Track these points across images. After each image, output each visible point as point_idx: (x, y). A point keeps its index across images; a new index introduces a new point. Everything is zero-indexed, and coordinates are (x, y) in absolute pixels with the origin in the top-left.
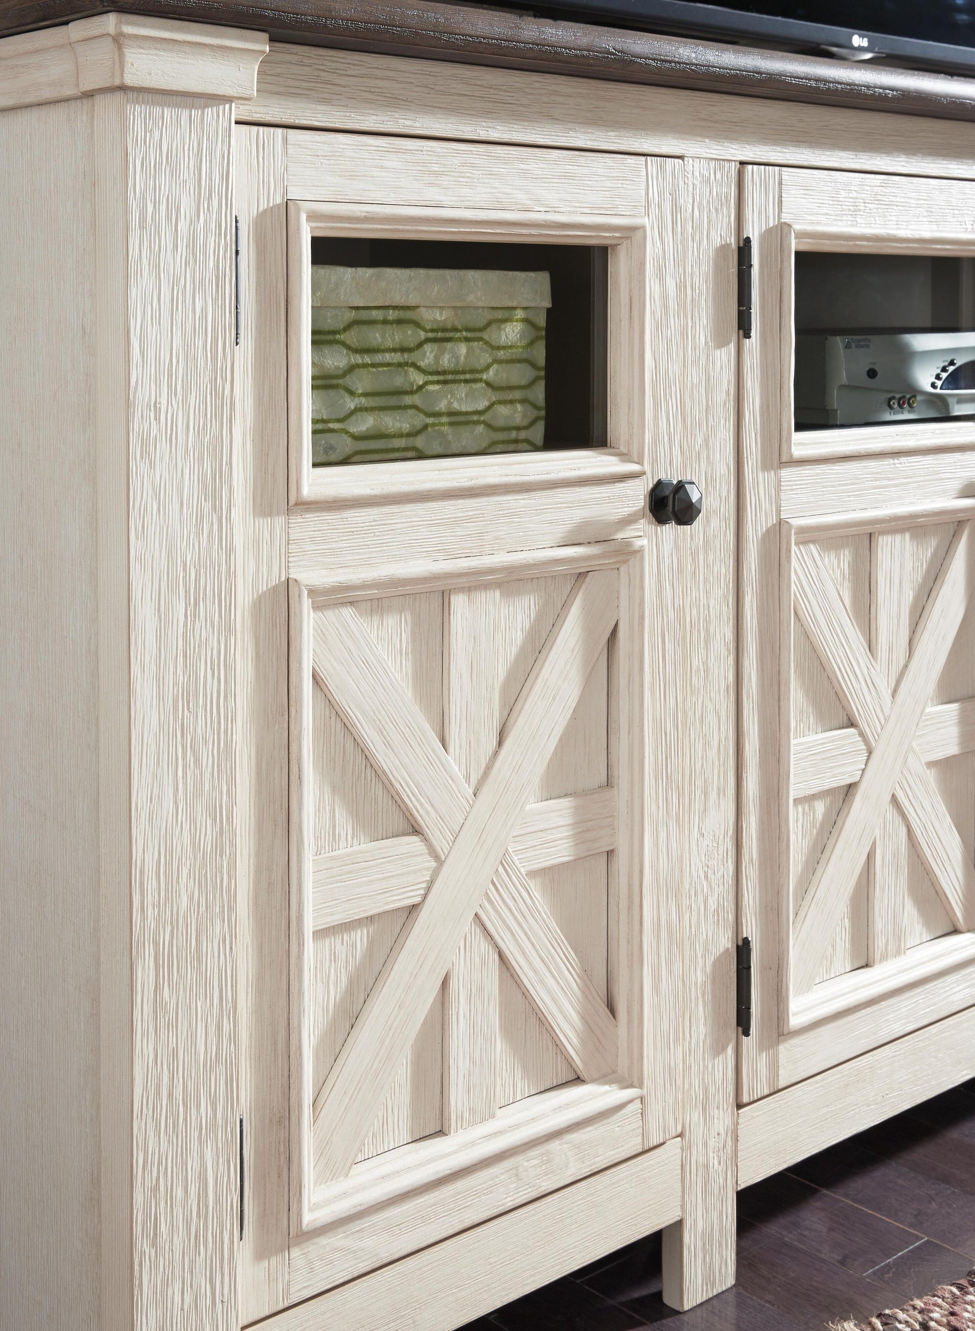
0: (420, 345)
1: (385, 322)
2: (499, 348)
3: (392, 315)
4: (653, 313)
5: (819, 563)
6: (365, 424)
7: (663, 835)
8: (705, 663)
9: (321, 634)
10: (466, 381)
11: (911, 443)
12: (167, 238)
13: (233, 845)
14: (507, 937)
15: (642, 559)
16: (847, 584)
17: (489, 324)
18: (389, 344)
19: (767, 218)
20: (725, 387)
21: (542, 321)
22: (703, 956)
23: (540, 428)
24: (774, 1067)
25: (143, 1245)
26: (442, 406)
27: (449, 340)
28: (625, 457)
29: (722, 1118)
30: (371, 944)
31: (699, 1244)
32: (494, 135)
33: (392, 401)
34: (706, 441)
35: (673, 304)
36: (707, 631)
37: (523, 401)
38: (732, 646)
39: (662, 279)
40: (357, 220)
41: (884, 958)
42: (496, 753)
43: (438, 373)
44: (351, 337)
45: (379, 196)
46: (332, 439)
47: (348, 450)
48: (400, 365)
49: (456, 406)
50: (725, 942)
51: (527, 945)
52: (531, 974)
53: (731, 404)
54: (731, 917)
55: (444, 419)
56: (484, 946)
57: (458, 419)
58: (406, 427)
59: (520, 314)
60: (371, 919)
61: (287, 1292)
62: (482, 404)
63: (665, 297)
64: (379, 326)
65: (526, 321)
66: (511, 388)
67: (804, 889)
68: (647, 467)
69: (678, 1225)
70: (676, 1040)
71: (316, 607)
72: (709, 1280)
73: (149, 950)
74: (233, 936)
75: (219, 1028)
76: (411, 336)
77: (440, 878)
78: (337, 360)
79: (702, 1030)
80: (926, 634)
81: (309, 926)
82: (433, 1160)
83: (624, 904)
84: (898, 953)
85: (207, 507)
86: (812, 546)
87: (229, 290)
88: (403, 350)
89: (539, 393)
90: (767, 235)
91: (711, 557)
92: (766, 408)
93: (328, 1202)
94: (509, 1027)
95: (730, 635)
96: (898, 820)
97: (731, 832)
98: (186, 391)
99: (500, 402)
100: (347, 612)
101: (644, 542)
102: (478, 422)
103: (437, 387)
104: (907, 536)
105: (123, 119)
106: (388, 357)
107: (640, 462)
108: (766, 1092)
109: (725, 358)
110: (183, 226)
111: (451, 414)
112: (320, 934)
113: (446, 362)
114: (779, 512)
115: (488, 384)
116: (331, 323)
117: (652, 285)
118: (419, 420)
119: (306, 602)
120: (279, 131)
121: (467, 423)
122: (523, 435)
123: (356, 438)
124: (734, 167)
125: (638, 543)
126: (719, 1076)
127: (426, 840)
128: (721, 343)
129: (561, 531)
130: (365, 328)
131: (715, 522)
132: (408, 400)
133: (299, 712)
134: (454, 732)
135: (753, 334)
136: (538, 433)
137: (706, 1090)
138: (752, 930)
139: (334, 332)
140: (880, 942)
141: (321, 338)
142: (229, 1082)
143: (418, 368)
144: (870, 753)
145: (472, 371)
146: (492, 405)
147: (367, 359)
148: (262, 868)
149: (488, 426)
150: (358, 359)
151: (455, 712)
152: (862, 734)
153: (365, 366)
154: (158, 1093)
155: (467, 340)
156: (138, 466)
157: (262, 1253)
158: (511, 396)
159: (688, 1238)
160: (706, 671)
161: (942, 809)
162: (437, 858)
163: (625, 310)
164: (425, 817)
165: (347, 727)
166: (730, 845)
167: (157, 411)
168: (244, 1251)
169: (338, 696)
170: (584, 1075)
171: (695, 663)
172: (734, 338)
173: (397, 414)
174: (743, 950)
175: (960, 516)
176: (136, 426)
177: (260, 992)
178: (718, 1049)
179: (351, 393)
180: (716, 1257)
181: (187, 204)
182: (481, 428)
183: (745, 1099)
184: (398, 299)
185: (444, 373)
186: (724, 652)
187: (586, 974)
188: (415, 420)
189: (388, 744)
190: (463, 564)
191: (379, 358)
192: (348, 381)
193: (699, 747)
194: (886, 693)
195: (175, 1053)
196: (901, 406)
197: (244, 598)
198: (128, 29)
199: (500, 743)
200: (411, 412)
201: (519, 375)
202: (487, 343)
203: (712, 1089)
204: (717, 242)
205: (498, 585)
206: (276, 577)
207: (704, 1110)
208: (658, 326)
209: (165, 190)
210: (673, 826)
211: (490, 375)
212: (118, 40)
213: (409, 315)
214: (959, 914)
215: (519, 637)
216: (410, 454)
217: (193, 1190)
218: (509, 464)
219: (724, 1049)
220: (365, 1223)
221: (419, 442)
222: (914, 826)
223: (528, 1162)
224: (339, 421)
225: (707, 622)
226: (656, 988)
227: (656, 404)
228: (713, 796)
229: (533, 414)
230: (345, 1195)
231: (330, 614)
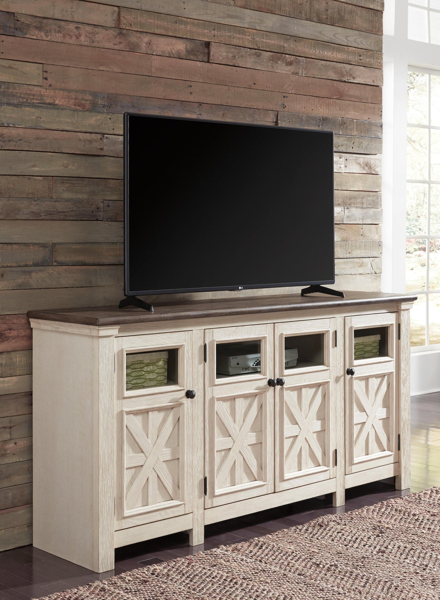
0: (144, 367)
1: (138, 363)
2: (158, 366)
3: (139, 362)
4: (186, 360)
5: (222, 404)
6: (134, 382)
7: (189, 456)
8: (197, 424)
9: (127, 419)
10: (152, 373)
11: (243, 380)
12: (104, 358)
13: (114, 453)
14: (159, 472)
15: (184, 405)
16: (229, 408)
17: (156, 362)
18: (139, 367)
19: (210, 339)
20: (201, 371)
21: (166, 360)
22: (197, 479)
23: (166, 380)
24: (212, 503)
25: (100, 514)
26: (148, 377)
27: (149, 365)
28: (181, 386)
29: (201, 510)
30: (135, 471)
31: (196, 534)
32: (156, 332)
33: (139, 377)
34: (197, 382)
35: (190, 358)
36: (198, 418)
37: (163, 376)
38: (203, 421)
39: (188, 353)
40: (133, 351)
41: (238, 484)
42: (157, 440)
43: (147, 372)
44: (132, 367)
45: (137, 346)
46: (128, 384)
47: (131, 386)
48: (140, 371)
49: (150, 377)
50: (202, 477)
51: (162, 474)
52: (163, 480)
53: (203, 375)
54: (203, 473)
55: (148, 380)
56: (155, 473)
57: (151, 380)
58: (141, 382)
59: (162, 360)
60: (135, 467)
61: (121, 527)
62: (155, 377)
63: (189, 357)
64: (137, 364)
65: (163, 361)
66: (161, 373)
67: (219, 469)
68: (185, 388)
69: (192, 529)
70: (191, 494)
71: (127, 414)
72: (198, 541)
73: (101, 467)
74: (114, 467)
75: (111, 482)
76: (142, 365)
77: (147, 461)
78: (130, 371)
79: (197, 494)
80: (247, 418)
81: (125, 467)
82: (145, 509)
83: (181, 468)
84: (241, 483)
85: (110, 399)
86: (221, 401)
87: (113, 365)
88: (141, 368)
89: (166, 374)
90: (210, 342)
91: (198, 404)
92: (210, 375)
93: (128, 513)
94: (159, 489)
95: (202, 418)
96: (241, 456)
97: (203, 456)
98: (107, 381)
99: (159, 376)
100: (132, 415)
101: (185, 402)
102: (154, 380)
103: (147, 374)
104: (243, 398)
105: (99, 341)
106: (138, 370)
107: (184, 387)
108: (211, 507)
109: (201, 366)
110: (107, 356)
111: (149, 379)
112: (127, 469)
113: (148, 369)
114: (213, 395)
115: (156, 373)
116: (129, 365)
117: (186, 354)
118: (144, 380)
119: (125, 414)
120: (121, 338)
121: (152, 380)
122: (163, 382)
123: (133, 384)
124: (203, 330)
125: (183, 402)
126: (200, 503)
127: (145, 454)
128: (200, 363)
129: (169, 400)
130: (134, 365)
131: (199, 397)
132: (142, 377)
133: (124, 431)
134: (150, 436)
135: (207, 361)
136: (166, 381)
137: (198, 505)
138: (207, 475)
139: (129, 366)
140: (237, 481)
141: (127, 367)
142: (113, 490)
143: (143, 371)
144: (234, 442)
145: (153, 371)
146: (157, 377)
147: (134, 370)
148: (118, 457)
149: (156, 381)
150: (133, 370)
151: (150, 432)
152: (232, 438)
153: (134, 371)
154: (102, 491)
155: (152, 365)
156: (100, 393)
157: (118, 520)
158: (160, 375)
159: (194, 532)
160: (198, 425)
161: (252, 454)
162: (146, 457)
163: (181, 360)
164: (144, 450)
165: (131, 434)
166: (203, 459)
167: (103, 384)
168: (115, 519)
169: (130, 429)
170: (173, 499)
171: (195, 424)
172: (203, 362)
173: (140, 380)
174: (205, 479)
175: (256, 394)
176: (100, 387)
177: (117, 477)
178: (200, 498)
179: (132, 376)
180: (200, 537)
181: (107, 352)
182: (155, 381)
183: (206, 508)
184: (140, 359)
185: (148, 371)
186: (201, 422)
187: (173, 481)
188: (143, 380)
189: (138, 437)
190: (151, 407)
191: (136, 370)
192: (131, 375)
193: (196, 440)
194: (238, 430)
195: (105, 484)
196: (246, 370)
197: (115, 413)
198: (100, 328)
199: (158, 438)
200: (142, 379)
201: (162, 371)
202: (156, 365)
203: (199, 505)
204: (199, 345)
205: (157, 410)
206: (120, 410)
207: (197, 509)
208: (187, 362)
209: (104, 350)
210: (191, 454)
211: (157, 371)
212: (98, 330)
213: (142, 362)
214: (256, 477)
215: (161, 419)
216: (142, 386)
217: (108, 506)
218: (159, 389)
219: (201, 498)
220: (134, 518)
221: (144, 384)
222: (245, 457)
223: (163, 512)
224: (130, 381)
225: (198, 416)
226: (187, 484)
227: (187, 376)
228: (199, 449)
229: (165, 378)
230: (131, 512)
231: (129, 415)
